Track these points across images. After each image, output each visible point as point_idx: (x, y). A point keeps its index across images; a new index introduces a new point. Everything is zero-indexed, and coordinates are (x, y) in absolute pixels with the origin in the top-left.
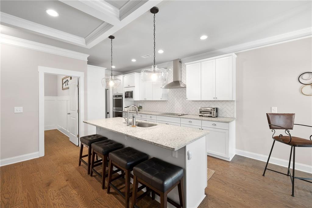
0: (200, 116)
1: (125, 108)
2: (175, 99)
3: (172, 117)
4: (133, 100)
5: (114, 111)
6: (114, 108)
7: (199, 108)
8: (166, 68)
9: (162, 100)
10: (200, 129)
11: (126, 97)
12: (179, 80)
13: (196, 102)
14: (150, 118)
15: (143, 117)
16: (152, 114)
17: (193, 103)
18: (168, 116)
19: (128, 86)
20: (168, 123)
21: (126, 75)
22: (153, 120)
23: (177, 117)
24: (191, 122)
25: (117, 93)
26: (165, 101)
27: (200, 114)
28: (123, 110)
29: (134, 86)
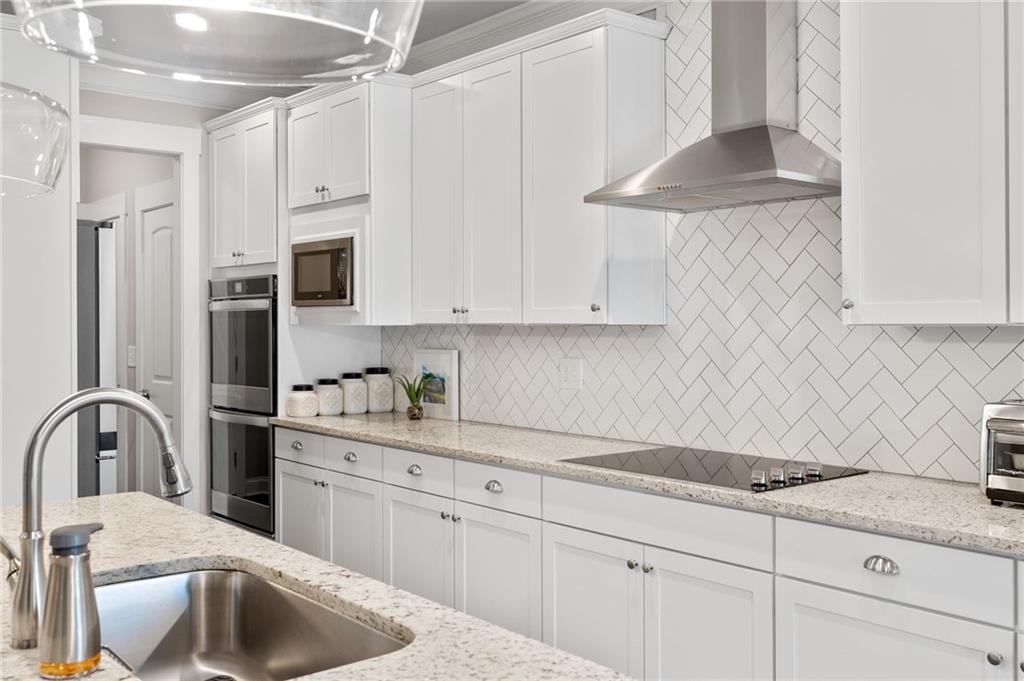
0: (997, 497)
1: (297, 388)
2: (738, 313)
3: (690, 498)
4: (354, 322)
5: (216, 415)
6: (223, 393)
7: (990, 411)
8: (651, 14)
9: (601, 318)
10: (994, 661)
11: (301, 297)
12: (775, 112)
13: (955, 350)
14: (484, 497)
15: (427, 484)
16: (508, 454)
17: (920, 348)
18: (647, 491)
19: (317, 199)
20: (652, 557)
21: (303, 102)
22: (510, 522)
23: (739, 506)
24: (891, 568)
25: (239, 261)
26: (643, 328)
27: (999, 482)
28: (282, 414)
29: (364, 198)
